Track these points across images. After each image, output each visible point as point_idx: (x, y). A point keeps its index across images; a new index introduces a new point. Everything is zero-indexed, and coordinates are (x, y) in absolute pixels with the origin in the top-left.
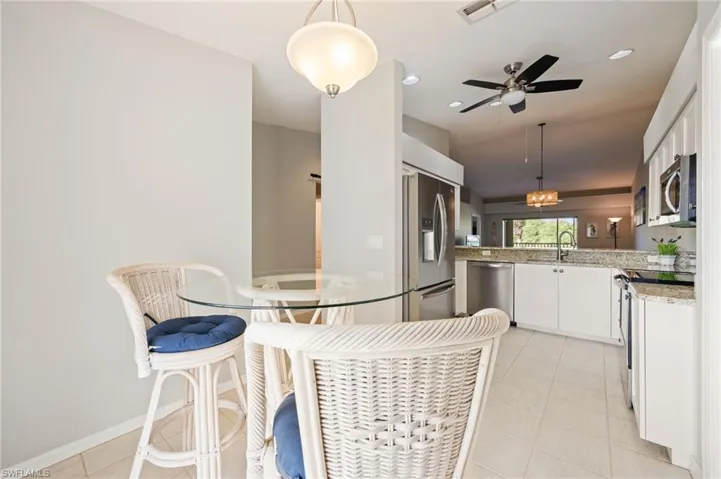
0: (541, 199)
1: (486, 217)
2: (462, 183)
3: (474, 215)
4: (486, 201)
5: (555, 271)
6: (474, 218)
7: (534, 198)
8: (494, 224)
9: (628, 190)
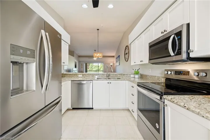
0: (98, 55)
1: (79, 62)
2: (69, 43)
3: (75, 61)
4: (79, 56)
5: (108, 83)
6: (75, 62)
7: (96, 55)
8: (82, 64)
9: (114, 57)
